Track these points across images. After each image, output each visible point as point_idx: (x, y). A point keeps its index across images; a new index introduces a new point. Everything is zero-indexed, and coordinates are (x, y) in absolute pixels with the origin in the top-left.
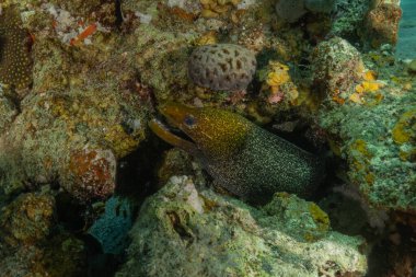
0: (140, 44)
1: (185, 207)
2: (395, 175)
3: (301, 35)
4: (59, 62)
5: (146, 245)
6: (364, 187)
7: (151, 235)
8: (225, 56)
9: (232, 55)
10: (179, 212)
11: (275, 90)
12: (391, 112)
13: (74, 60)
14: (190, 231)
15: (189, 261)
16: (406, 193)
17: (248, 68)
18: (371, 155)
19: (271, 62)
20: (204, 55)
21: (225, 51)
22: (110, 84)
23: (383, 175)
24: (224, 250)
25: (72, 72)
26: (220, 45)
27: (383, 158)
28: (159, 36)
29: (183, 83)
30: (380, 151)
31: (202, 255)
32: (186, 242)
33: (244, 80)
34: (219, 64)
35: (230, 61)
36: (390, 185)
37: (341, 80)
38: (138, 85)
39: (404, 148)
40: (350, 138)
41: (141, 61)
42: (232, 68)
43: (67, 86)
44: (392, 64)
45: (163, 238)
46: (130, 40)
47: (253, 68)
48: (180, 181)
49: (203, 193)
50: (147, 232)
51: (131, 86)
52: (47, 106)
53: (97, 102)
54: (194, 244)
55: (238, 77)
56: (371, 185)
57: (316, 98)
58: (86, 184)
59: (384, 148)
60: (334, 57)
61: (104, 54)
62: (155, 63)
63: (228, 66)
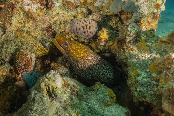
0: (53, 14)
2: (147, 86)
4: (22, 17)
5: (34, 98)
6: (133, 89)
7: (37, 94)
9: (88, 23)
10: (50, 86)
12: (151, 58)
13: (28, 17)
15: (50, 108)
16: (151, 95)
17: (94, 30)
18: (138, 75)
20: (77, 22)
22: (39, 28)
23: (142, 85)
24: (66, 106)
25: (26, 21)
26: (83, 19)
27: (143, 78)
28: (61, 12)
29: (67, 31)
30: (143, 74)
31: (57, 106)
32: (51, 99)
33: (91, 34)
34: (82, 26)
36: (144, 90)
38: (50, 30)
39: (153, 75)
40: (131, 66)
41: (53, 21)
42: (87, 28)
43: (24, 26)
44: (154, 37)
45: (41, 96)
46: (50, 12)
47: (96, 30)
48: (54, 73)
50: (36, 92)
51: (47, 30)
53: (33, 34)
55: (89, 33)
56: (136, 89)
57: (120, 46)
58: (22, 66)
59: (145, 73)
60: (129, 30)
61: (40, 16)
62: (58, 22)
63: (85, 27)
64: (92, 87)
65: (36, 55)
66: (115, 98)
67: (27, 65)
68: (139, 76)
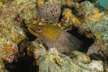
6: (102, 46)
9: (54, 8)
10: (56, 59)
14: (60, 64)
17: (59, 12)
18: (102, 37)
20: (45, 8)
21: (51, 6)
23: (107, 42)
27: (106, 37)
29: (35, 17)
31: (65, 70)
34: (50, 11)
35: (53, 10)
37: (89, 14)
38: (19, 19)
40: (95, 32)
41: (19, 10)
44: (100, 8)
45: (54, 67)
48: (53, 49)
54: (62, 67)
55: (56, 15)
56: (104, 45)
57: (80, 20)
59: (106, 34)
60: (87, 7)
63: (53, 11)
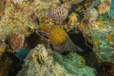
0: (35, 5)
1: (41, 54)
2: (107, 51)
3: (82, 6)
4: (12, 8)
5: (28, 65)
6: (97, 54)
7: (29, 62)
8: (59, 10)
9: (61, 10)
10: (39, 56)
11: (73, 22)
12: (107, 32)
13: (17, 8)
14: (42, 62)
15: (40, 71)
16: (110, 57)
17: (66, 14)
19: (72, 13)
20: (53, 10)
21: (59, 9)
22: (26, 16)
23: (103, 51)
24: (52, 69)
25: (16, 11)
26: (58, 7)
27: (104, 45)
28: (41, 3)
29: (46, 17)
30: (103, 43)
31: (45, 70)
32: (40, 65)
33: (64, 18)
34: (57, 12)
35: (60, 12)
36: (105, 54)
37: (93, 20)
38: (34, 16)
39: (111, 43)
40: (94, 38)
41: (35, 10)
42: (61, 14)
43: (14, 15)
44: (108, 17)
45: (33, 63)
46: (33, 4)
48: (41, 46)
49: (48, 50)
50: (29, 61)
51: (32, 17)
52: (7, 20)
53: (21, 20)
54: (43, 66)
55: (62, 17)
56: (99, 53)
57: (85, 25)
58: (15, 44)
59: (105, 42)
60: (91, 13)
61: (25, 7)
62: (39, 11)
64: (67, 56)
65: (25, 35)
66: (85, 62)
67: (18, 43)
68: (101, 44)
